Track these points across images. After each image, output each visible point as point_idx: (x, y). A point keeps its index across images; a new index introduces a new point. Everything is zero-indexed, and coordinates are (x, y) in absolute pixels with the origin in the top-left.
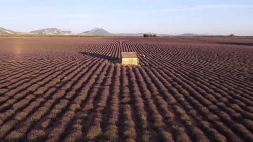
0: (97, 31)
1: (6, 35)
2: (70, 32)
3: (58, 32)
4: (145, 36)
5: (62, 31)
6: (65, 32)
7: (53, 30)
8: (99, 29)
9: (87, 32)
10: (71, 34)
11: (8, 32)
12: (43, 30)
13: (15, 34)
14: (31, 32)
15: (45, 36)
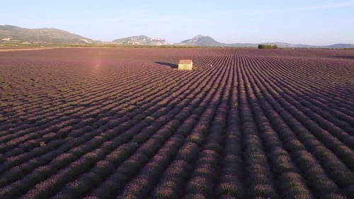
0: (201, 39)
1: (84, 44)
2: (164, 41)
3: (148, 40)
4: (260, 47)
5: (153, 40)
6: (157, 41)
7: (142, 37)
8: (203, 37)
9: (187, 41)
10: (165, 44)
11: (86, 41)
12: (129, 39)
13: (94, 43)
14: (115, 41)
15: (130, 46)
